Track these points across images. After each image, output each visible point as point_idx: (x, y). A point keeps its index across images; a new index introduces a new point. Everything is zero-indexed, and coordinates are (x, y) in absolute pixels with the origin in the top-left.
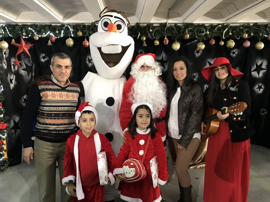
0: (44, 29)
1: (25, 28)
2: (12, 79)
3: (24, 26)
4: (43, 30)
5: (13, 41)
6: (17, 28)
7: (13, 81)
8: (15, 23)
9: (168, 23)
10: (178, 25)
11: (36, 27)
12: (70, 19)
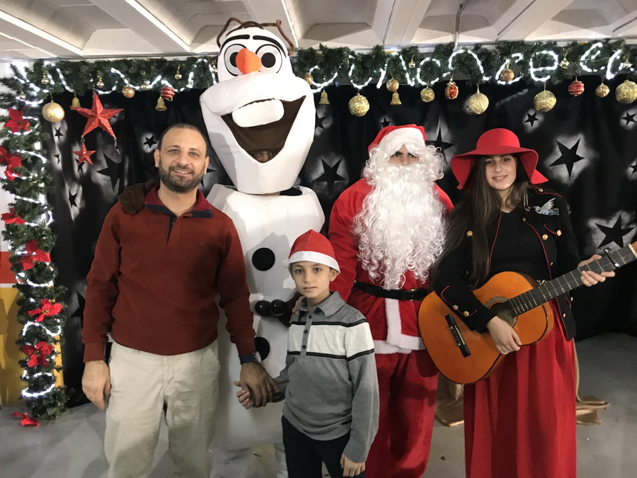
0: (148, 70)
1: (102, 70)
2: (75, 196)
3: (101, 66)
4: (144, 73)
5: (76, 101)
6: (84, 69)
7: (78, 200)
8: (80, 57)
9: (456, 44)
10: (483, 47)
11: (129, 66)
12: (209, 42)
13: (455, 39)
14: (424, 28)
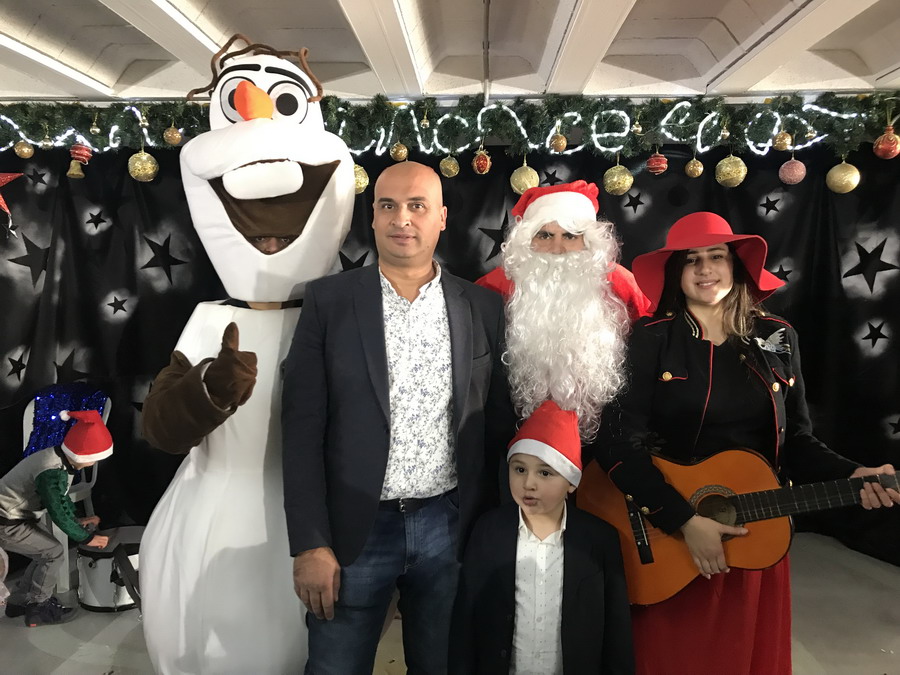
0: (52, 120)
4: (45, 124)
9: (487, 97)
10: (527, 101)
11: (26, 113)
12: (141, 83)
13: (485, 89)
14: (442, 72)
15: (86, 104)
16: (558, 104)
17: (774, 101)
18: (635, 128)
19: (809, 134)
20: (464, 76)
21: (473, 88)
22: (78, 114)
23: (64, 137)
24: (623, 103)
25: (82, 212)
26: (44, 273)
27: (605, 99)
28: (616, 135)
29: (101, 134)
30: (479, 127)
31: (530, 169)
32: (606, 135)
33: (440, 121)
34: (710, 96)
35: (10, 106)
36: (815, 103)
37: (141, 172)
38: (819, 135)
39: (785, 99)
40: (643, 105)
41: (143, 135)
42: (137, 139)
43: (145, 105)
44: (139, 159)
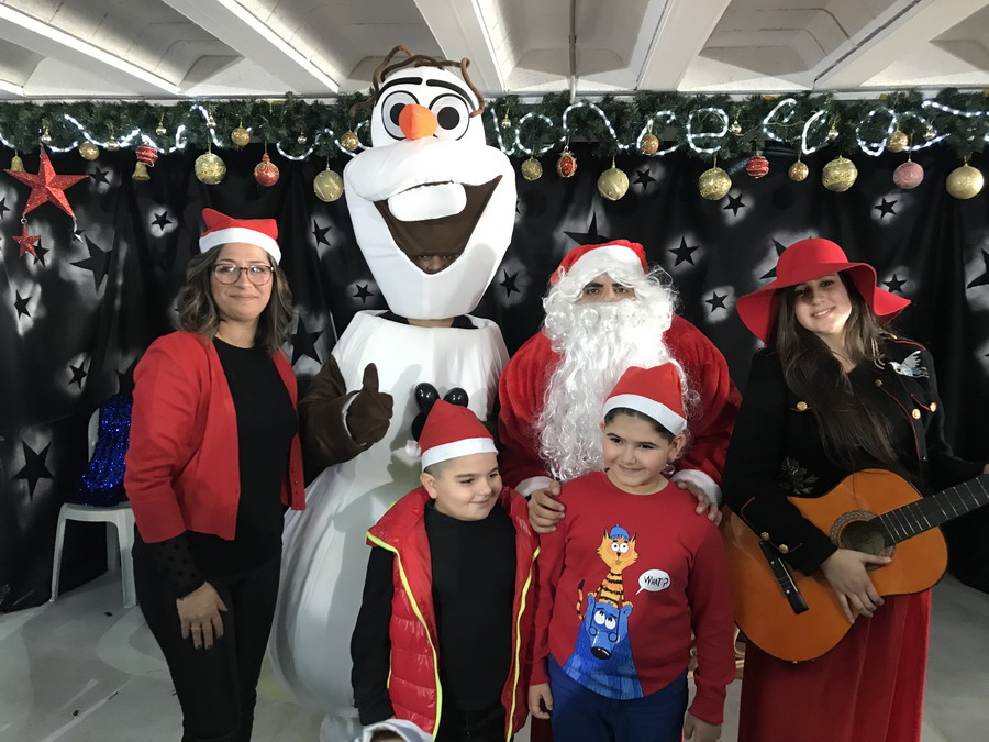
0: (117, 120)
1: (50, 117)
2: (27, 300)
4: (110, 125)
5: (16, 162)
7: (32, 307)
9: (573, 94)
10: (616, 97)
11: (91, 113)
12: (208, 81)
13: (571, 85)
14: (525, 67)
15: (152, 103)
16: (651, 101)
17: (889, 97)
18: (734, 128)
19: (928, 134)
20: (549, 72)
21: (558, 85)
22: (144, 114)
23: (130, 137)
24: (721, 100)
25: (147, 213)
26: (106, 276)
27: (702, 96)
28: (713, 135)
29: (168, 134)
30: (565, 126)
31: (619, 172)
32: (702, 135)
33: (522, 121)
34: (818, 92)
35: (75, 105)
36: (935, 100)
37: (208, 175)
38: (939, 135)
39: (902, 95)
40: (743, 103)
41: (210, 135)
42: (204, 139)
43: (212, 103)
44: (206, 161)
